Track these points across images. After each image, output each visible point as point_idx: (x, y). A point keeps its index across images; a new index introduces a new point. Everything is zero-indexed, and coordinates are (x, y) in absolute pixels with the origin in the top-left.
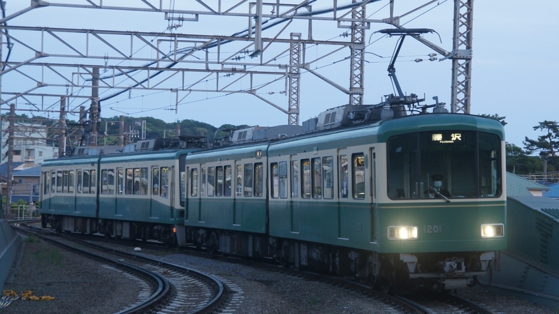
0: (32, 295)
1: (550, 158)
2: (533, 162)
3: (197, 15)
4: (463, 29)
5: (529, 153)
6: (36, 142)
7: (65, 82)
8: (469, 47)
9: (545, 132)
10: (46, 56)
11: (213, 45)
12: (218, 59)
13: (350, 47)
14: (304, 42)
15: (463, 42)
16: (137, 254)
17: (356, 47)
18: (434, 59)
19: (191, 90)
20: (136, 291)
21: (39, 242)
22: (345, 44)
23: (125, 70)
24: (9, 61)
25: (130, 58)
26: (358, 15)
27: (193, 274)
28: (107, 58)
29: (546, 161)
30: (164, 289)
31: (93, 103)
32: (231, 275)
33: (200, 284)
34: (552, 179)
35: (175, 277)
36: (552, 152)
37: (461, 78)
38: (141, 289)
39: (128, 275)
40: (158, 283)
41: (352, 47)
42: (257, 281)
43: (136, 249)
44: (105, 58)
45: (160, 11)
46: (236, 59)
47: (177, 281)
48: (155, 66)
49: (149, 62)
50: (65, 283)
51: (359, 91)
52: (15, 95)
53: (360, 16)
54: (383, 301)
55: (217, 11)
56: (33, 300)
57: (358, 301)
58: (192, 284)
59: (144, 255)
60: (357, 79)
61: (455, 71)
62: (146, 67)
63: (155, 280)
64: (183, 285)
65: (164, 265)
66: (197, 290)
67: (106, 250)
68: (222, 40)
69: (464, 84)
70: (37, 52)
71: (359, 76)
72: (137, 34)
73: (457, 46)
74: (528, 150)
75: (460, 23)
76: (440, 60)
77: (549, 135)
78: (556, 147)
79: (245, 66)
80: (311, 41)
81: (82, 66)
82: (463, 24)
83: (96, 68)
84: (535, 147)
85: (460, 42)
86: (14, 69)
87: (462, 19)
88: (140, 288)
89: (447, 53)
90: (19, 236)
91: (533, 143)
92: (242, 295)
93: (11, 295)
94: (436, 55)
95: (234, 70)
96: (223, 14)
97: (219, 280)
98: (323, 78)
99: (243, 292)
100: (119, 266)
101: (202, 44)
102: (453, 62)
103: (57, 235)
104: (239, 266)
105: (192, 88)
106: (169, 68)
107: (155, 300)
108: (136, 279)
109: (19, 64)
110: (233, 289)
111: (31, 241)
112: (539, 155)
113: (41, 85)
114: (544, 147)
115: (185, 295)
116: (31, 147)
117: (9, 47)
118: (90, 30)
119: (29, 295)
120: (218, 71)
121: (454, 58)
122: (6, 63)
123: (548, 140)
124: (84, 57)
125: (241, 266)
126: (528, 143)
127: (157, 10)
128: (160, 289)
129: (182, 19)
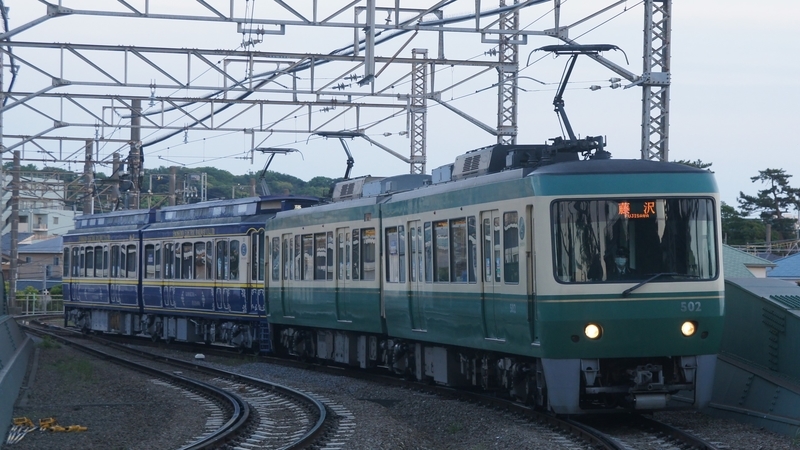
0: (55, 424)
1: (774, 221)
2: (752, 227)
3: (283, 26)
4: (657, 44)
5: (745, 214)
6: (49, 204)
7: (94, 121)
8: (666, 69)
9: (768, 184)
10: (68, 83)
11: (303, 67)
12: (312, 88)
13: (497, 69)
14: (433, 62)
15: (657, 62)
16: (199, 363)
17: (506, 68)
18: (617, 86)
19: (272, 131)
20: (203, 418)
21: (60, 347)
22: (490, 65)
23: (178, 103)
24: (13, 90)
25: (187, 86)
26: (508, 23)
27: (280, 391)
28: (154, 86)
29: (770, 226)
30: (242, 414)
31: (133, 150)
32: (334, 393)
33: (292, 406)
34: (778, 250)
35: (256, 395)
36: (778, 213)
37: (656, 113)
38: (209, 414)
39: (189, 394)
40: (232, 405)
41: (501, 69)
42: (373, 401)
43: (198, 356)
44: (151, 86)
45: (231, 20)
46: (339, 87)
47: (260, 401)
48: (221, 97)
49: (213, 92)
50: (100, 406)
51: (511, 131)
52: (21, 140)
53: (511, 25)
54: (550, 427)
55: (311, 20)
56: (57, 431)
57: (516, 429)
58: (281, 406)
59: (210, 365)
60: (508, 114)
61: (647, 102)
62: (207, 99)
63: (229, 401)
64: (267, 407)
65: (238, 379)
66: (289, 414)
67: (156, 359)
68: (316, 59)
69: (659, 120)
70: (54, 78)
71: (511, 110)
72: (196, 52)
73: (648, 67)
74: (744, 211)
75: (654, 36)
76: (626, 87)
77: (774, 189)
78: (783, 206)
79: (350, 97)
80: (442, 61)
81: (117, 97)
82: (657, 36)
83: (136, 101)
84: (754, 206)
85: (653, 62)
86: (22, 102)
87: (656, 30)
88: (208, 412)
89: (635, 78)
90: (31, 340)
91: (750, 200)
92: (353, 421)
93: (24, 424)
94: (620, 80)
95: (334, 103)
96: (320, 24)
97: (317, 399)
98: (460, 113)
99: (353, 417)
100: (176, 381)
101: (288, 66)
102: (644, 89)
103: (84, 337)
104: (345, 380)
105: (273, 128)
106: (240, 100)
107: (231, 430)
108: (201, 399)
109: (29, 96)
110: (340, 413)
111: (47, 346)
112: (759, 217)
113: (59, 125)
114: (766, 206)
115: (272, 423)
116: (42, 211)
117: (13, 71)
118: (130, 47)
119: (50, 425)
120: (310, 104)
121: (645, 83)
122: (9, 94)
123: (771, 196)
124: (121, 85)
125: (348, 379)
126: (744, 200)
127: (226, 19)
128: (237, 414)
129: (262, 32)
